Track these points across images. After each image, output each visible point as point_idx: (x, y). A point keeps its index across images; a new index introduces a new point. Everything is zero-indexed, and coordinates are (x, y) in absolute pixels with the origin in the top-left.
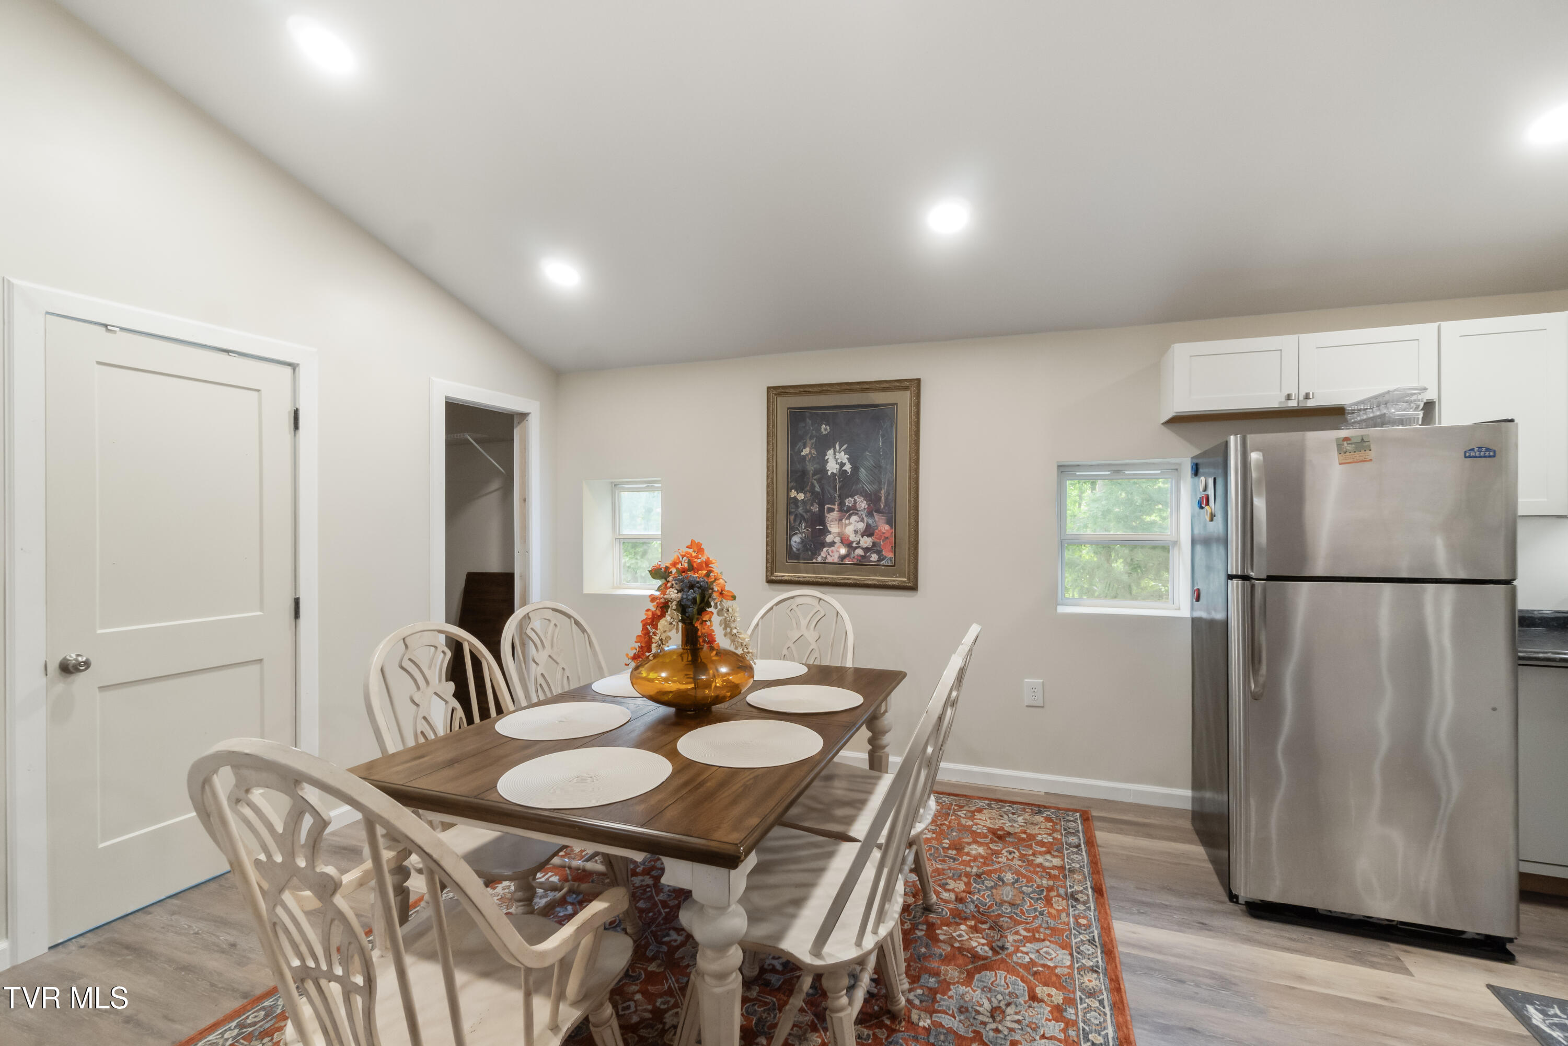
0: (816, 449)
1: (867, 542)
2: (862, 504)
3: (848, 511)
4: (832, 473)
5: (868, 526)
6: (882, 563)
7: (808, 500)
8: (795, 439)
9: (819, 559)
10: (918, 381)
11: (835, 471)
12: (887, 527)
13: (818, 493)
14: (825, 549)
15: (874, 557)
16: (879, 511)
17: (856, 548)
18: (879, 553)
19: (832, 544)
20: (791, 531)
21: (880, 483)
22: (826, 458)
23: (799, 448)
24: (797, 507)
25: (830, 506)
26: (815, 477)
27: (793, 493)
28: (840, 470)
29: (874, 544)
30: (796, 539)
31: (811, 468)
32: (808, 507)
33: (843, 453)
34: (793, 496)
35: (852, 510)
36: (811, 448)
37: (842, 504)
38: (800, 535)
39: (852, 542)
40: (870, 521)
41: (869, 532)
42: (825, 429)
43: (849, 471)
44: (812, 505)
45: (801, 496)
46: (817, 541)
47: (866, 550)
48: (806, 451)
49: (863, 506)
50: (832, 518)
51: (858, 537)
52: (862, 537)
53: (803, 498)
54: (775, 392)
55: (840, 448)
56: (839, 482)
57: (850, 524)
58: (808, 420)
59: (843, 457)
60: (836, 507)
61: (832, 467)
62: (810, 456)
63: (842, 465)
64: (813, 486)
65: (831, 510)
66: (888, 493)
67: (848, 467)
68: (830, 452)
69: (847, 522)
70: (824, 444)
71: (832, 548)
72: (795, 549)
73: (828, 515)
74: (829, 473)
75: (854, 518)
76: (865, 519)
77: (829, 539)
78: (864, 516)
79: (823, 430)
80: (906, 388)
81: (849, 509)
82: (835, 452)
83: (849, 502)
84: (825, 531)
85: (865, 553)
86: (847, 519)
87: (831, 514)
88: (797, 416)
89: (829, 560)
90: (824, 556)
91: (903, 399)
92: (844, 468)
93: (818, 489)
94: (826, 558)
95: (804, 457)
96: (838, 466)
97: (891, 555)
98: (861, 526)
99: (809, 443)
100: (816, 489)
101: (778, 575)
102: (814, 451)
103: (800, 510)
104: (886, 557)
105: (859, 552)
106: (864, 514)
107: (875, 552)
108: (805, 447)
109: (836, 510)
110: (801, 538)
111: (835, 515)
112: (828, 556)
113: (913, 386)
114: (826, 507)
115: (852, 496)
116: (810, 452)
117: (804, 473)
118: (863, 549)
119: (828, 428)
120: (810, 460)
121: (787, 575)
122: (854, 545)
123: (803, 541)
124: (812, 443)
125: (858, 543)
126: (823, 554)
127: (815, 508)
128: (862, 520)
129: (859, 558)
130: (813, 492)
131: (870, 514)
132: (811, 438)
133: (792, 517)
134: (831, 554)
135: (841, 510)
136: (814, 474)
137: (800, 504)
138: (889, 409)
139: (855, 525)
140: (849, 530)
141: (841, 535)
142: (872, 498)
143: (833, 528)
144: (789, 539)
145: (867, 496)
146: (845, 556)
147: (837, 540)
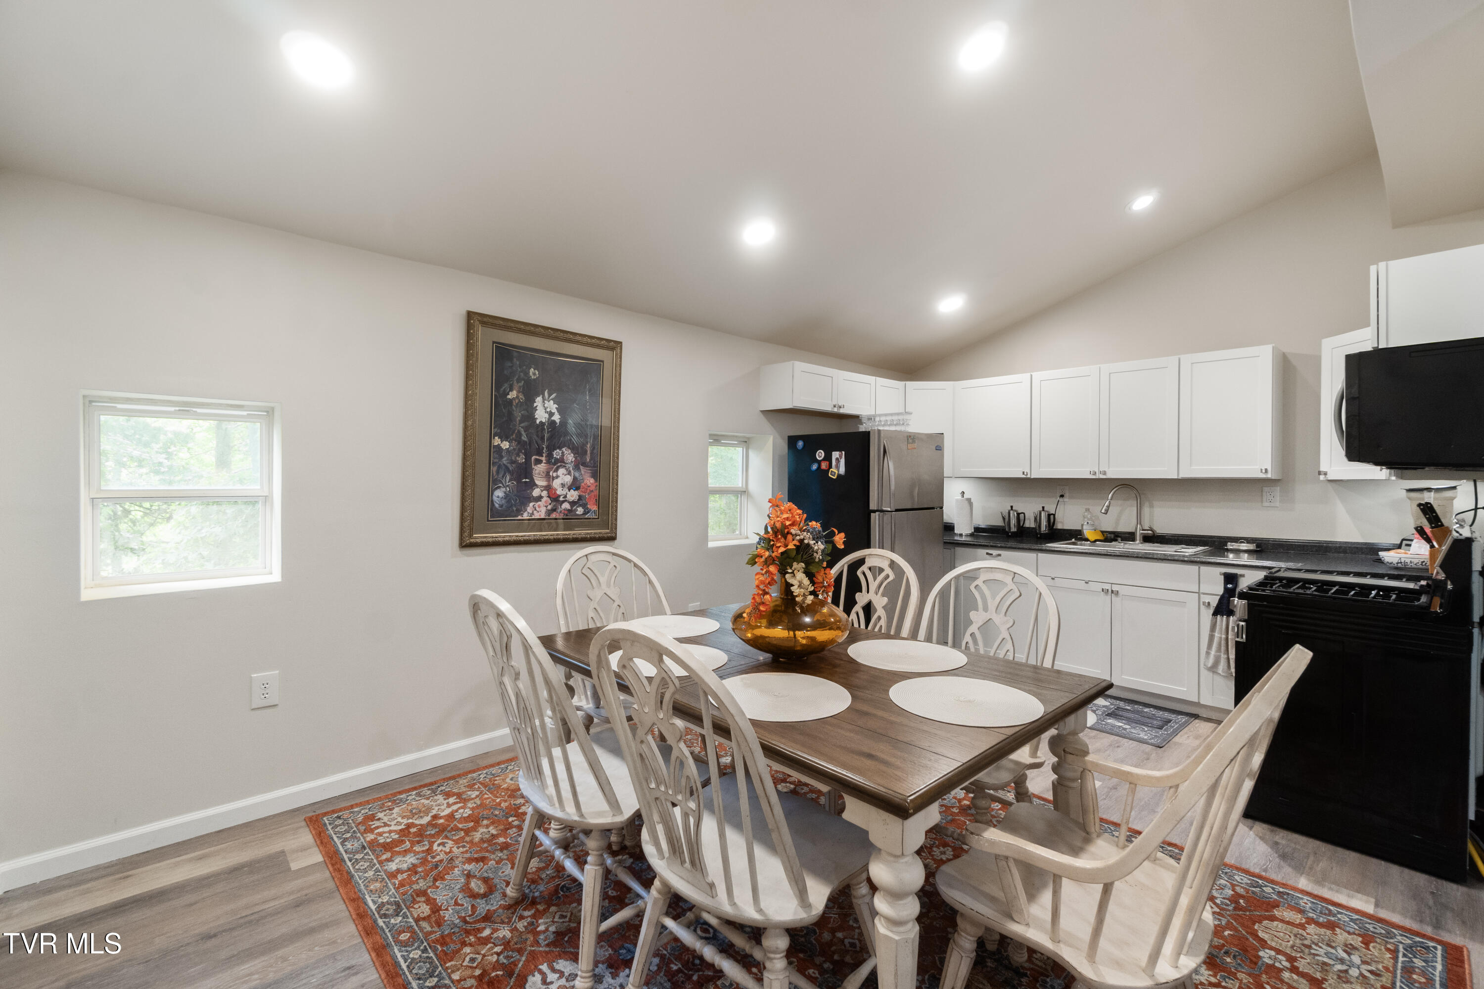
0: (523, 393)
1: (573, 495)
2: (570, 457)
3: (555, 464)
4: (541, 422)
5: (575, 479)
6: (586, 516)
7: (514, 449)
8: (501, 380)
9: (525, 516)
10: (619, 343)
11: (544, 421)
12: (592, 481)
13: (525, 442)
14: (531, 504)
15: (580, 511)
16: (584, 464)
17: (563, 502)
18: (584, 506)
19: (539, 498)
20: (493, 483)
21: (586, 436)
22: (535, 405)
23: (504, 390)
24: (501, 457)
25: (537, 457)
26: (522, 425)
27: (497, 441)
28: (549, 419)
29: (580, 497)
30: (499, 493)
31: (518, 414)
32: (513, 458)
33: (552, 402)
34: (496, 444)
35: (561, 462)
36: (518, 392)
37: (550, 456)
38: (504, 489)
39: (559, 496)
40: (577, 474)
41: (575, 485)
42: (533, 373)
43: (558, 421)
44: (518, 455)
45: (505, 445)
46: (522, 495)
47: (573, 503)
48: (512, 395)
49: (570, 458)
50: (539, 469)
51: (566, 491)
52: (569, 490)
53: (508, 447)
54: (474, 321)
55: (549, 397)
56: (548, 432)
57: (557, 477)
58: (515, 360)
59: (552, 406)
60: (543, 459)
61: (541, 416)
62: (517, 401)
63: (551, 414)
64: (519, 434)
65: (538, 462)
66: (593, 448)
67: (557, 418)
68: (539, 400)
69: (555, 475)
70: (532, 390)
71: (539, 503)
72: (497, 506)
73: (535, 467)
74: (538, 422)
75: (561, 471)
76: (572, 471)
77: (536, 493)
78: (571, 469)
79: (531, 374)
80: (608, 349)
81: (557, 461)
82: (544, 399)
83: (557, 454)
84: (533, 485)
85: (572, 507)
86: (554, 471)
87: (539, 466)
88: (505, 353)
89: (537, 516)
90: (531, 512)
91: (604, 357)
92: (553, 418)
93: (524, 438)
94: (533, 514)
95: (511, 401)
96: (547, 416)
97: (595, 508)
98: (568, 479)
99: (516, 386)
100: (523, 438)
101: (479, 537)
102: (521, 396)
103: (505, 461)
104: (590, 510)
105: (566, 506)
106: (571, 467)
107: (580, 506)
108: (511, 390)
109: (544, 461)
110: (505, 493)
111: (542, 467)
112: (535, 512)
113: (614, 346)
114: (534, 457)
115: (560, 448)
116: (518, 397)
118: (569, 502)
119: (537, 373)
120: (517, 404)
121: (490, 536)
122: (561, 499)
123: (507, 496)
124: (520, 387)
125: (565, 497)
126: (529, 509)
127: (521, 459)
128: (569, 473)
129: (566, 512)
130: (519, 441)
131: (577, 468)
132: (518, 381)
133: (494, 469)
134: (537, 509)
135: (548, 462)
136: (521, 422)
137: (504, 454)
138: (597, 365)
139: (563, 478)
140: (556, 484)
141: (548, 488)
142: (579, 451)
143: (541, 482)
144: (490, 493)
145: (574, 449)
146: (554, 510)
147: (545, 494)
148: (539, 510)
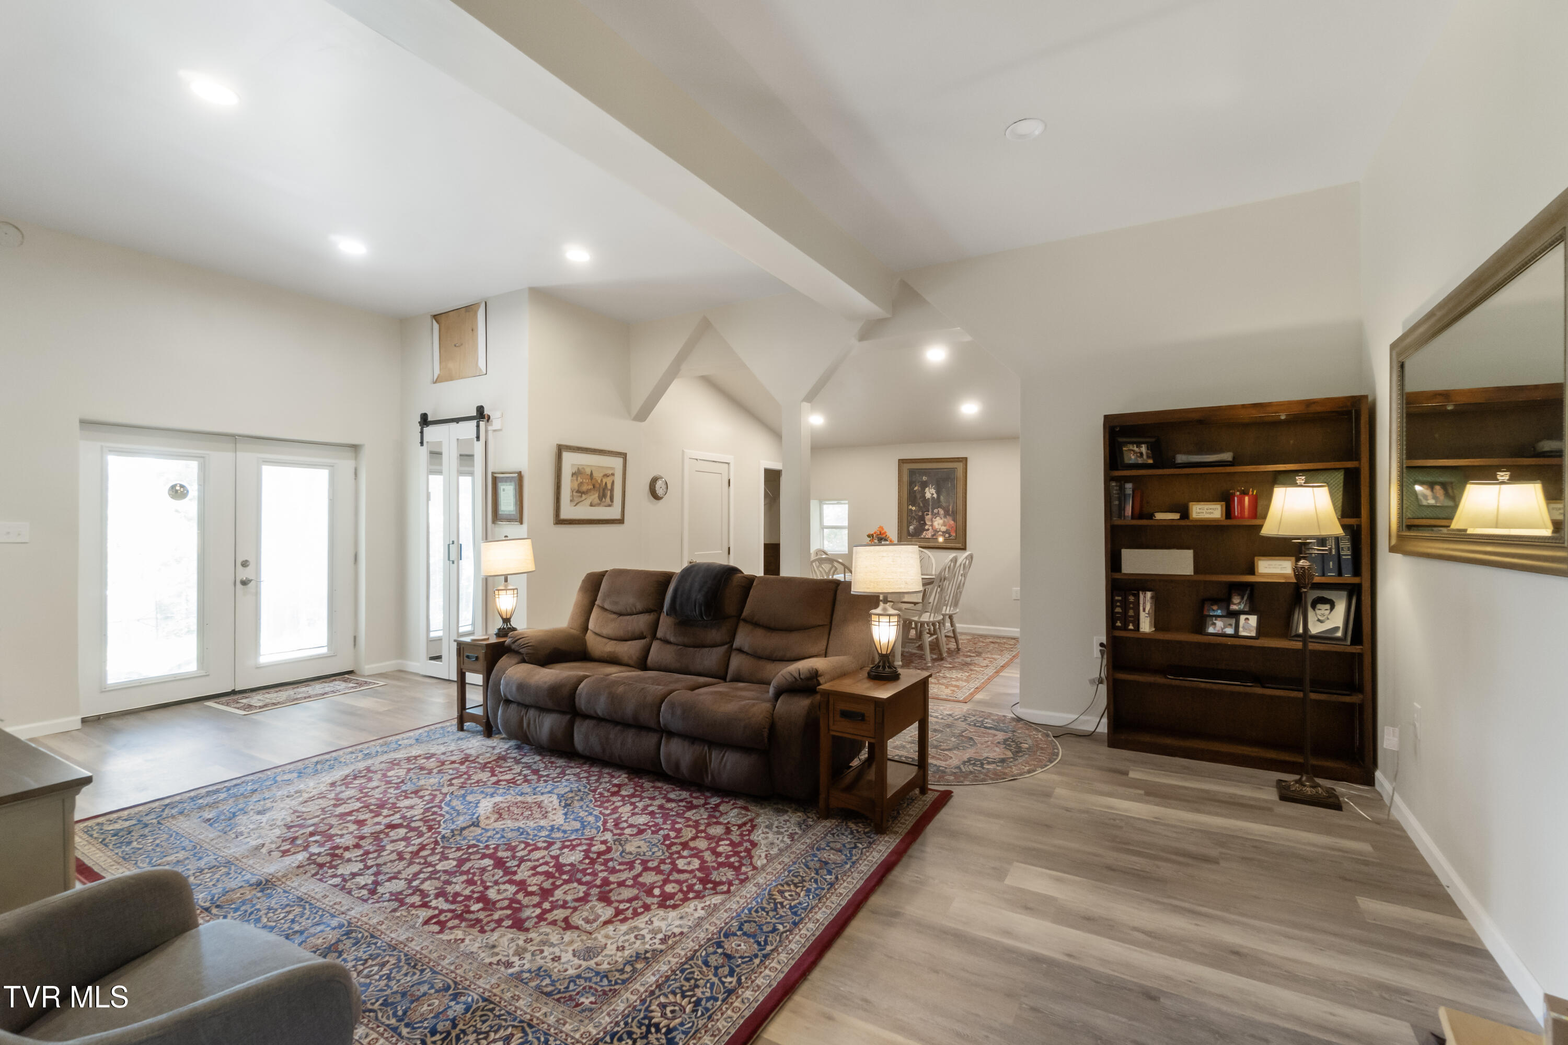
1: (944, 528)
2: (942, 512)
5: (944, 522)
6: (950, 537)
8: (911, 484)
9: (923, 536)
10: (966, 459)
12: (953, 522)
14: (925, 532)
15: (947, 535)
16: (949, 515)
17: (939, 531)
18: (949, 533)
19: (928, 530)
20: (909, 524)
27: (910, 507)
29: (947, 530)
30: (911, 528)
31: (918, 496)
35: (938, 515)
37: (932, 512)
39: (937, 529)
40: (946, 519)
41: (945, 524)
45: (914, 508)
46: (921, 528)
48: (916, 488)
50: (928, 518)
51: (940, 527)
52: (942, 526)
54: (902, 462)
57: (936, 521)
58: (917, 474)
59: (933, 491)
61: (928, 495)
64: (919, 504)
65: (928, 514)
66: (953, 508)
67: (935, 496)
68: (927, 489)
70: (924, 485)
75: (938, 518)
77: (927, 527)
80: (961, 461)
81: (936, 514)
83: (936, 511)
84: (925, 524)
85: (943, 534)
86: (935, 519)
88: (912, 472)
91: (959, 466)
94: (926, 536)
97: (955, 535)
99: (917, 484)
103: (914, 514)
104: (952, 535)
105: (940, 533)
106: (942, 516)
107: (947, 533)
111: (929, 517)
113: (964, 460)
117: (915, 497)
118: (942, 531)
123: (915, 529)
125: (940, 529)
126: (924, 534)
128: (942, 519)
131: (945, 517)
135: (932, 514)
138: (953, 470)
139: (939, 521)
140: (936, 524)
141: (932, 525)
142: (946, 509)
143: (928, 523)
144: (908, 527)
145: (943, 508)
146: (934, 534)
147: (930, 528)
148: (928, 534)
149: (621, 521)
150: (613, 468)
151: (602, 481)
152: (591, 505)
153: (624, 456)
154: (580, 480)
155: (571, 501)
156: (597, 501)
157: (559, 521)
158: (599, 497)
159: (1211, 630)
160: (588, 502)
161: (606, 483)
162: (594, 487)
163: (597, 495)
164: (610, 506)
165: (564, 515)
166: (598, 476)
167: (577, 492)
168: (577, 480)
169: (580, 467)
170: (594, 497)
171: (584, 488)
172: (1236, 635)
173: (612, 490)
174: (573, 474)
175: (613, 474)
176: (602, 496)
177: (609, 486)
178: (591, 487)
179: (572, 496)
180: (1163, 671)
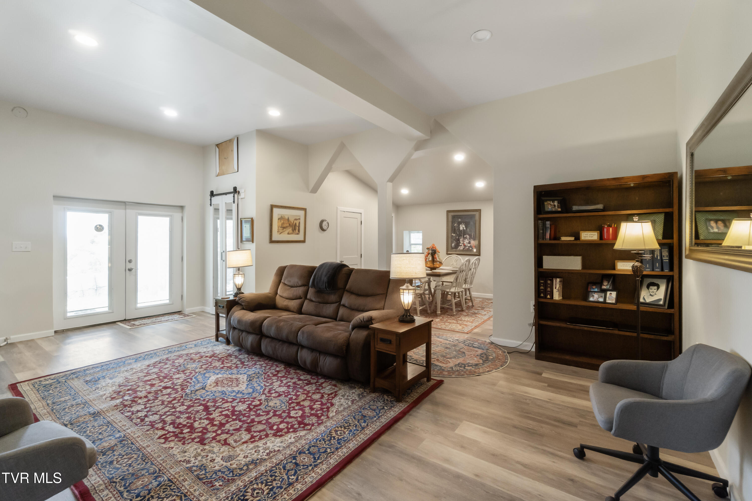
1: (469, 245)
2: (468, 237)
5: (470, 241)
8: (453, 222)
9: (458, 249)
10: (480, 210)
12: (474, 242)
18: (472, 247)
19: (461, 246)
27: (453, 234)
31: (456, 229)
35: (466, 238)
37: (463, 237)
41: (470, 243)
42: (460, 220)
45: (454, 235)
46: (457, 245)
47: (469, 247)
48: (455, 225)
51: (467, 244)
54: (448, 212)
58: (456, 218)
59: (464, 226)
61: (461, 228)
63: (463, 228)
65: (461, 238)
66: (474, 235)
67: (465, 229)
68: (461, 225)
70: (459, 223)
75: (466, 240)
77: (461, 244)
80: (478, 211)
81: (465, 238)
83: (465, 236)
84: (460, 243)
86: (464, 240)
88: (454, 217)
89: (461, 249)
91: (477, 214)
93: (458, 233)
98: (468, 242)
101: (449, 253)
105: (467, 247)
106: (468, 239)
113: (479, 211)
117: (455, 229)
121: (451, 253)
126: (459, 247)
127: (457, 238)
129: (467, 249)
131: (470, 239)
133: (452, 240)
135: (463, 238)
138: (474, 216)
139: (466, 241)
140: (465, 242)
141: (463, 243)
142: (470, 235)
143: (461, 242)
144: (451, 245)
146: (464, 248)
147: (462, 245)
148: (461, 248)
149: (304, 241)
150: (299, 216)
151: (294, 222)
152: (288, 234)
153: (305, 210)
154: (282, 221)
155: (278, 232)
156: (291, 231)
157: (272, 241)
158: (292, 230)
159: (591, 299)
160: (287, 232)
161: (296, 223)
162: (290, 225)
163: (291, 229)
164: (298, 234)
165: (274, 239)
166: (292, 220)
167: (281, 227)
168: (281, 222)
169: (282, 216)
170: (290, 230)
171: (285, 225)
172: (605, 302)
173: (299, 226)
174: (279, 219)
175: (299, 219)
176: (294, 230)
177: (297, 224)
178: (288, 225)
179: (278, 229)
180: (565, 321)
